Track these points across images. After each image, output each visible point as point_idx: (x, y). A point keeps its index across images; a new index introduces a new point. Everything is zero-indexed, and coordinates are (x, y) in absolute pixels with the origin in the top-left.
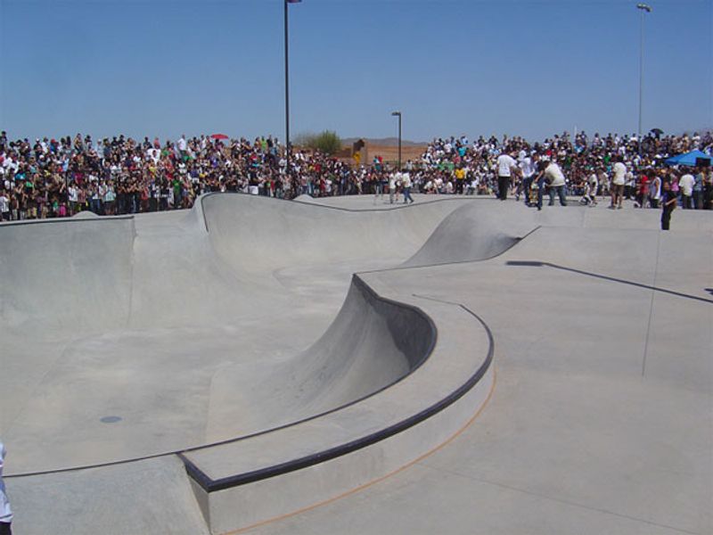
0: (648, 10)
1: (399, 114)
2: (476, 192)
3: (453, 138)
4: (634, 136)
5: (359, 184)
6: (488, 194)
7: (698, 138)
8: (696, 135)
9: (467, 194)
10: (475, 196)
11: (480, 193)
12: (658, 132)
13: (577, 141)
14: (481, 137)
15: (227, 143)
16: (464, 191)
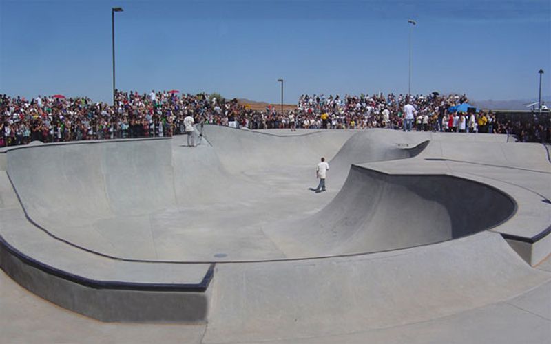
0: (414, 23)
1: (282, 81)
4: (421, 95)
5: (264, 123)
6: (343, 128)
7: (458, 97)
8: (456, 95)
9: (329, 129)
10: (335, 129)
11: (338, 128)
12: (436, 94)
13: (389, 98)
14: (331, 96)
15: (179, 95)
16: (329, 127)
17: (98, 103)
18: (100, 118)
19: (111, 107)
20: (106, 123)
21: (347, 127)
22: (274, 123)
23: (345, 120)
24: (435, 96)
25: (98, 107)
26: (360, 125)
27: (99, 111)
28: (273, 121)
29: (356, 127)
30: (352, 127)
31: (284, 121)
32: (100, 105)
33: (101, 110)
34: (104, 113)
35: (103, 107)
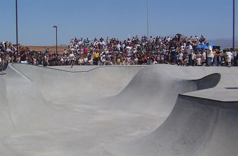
2: (105, 64)
3: (82, 39)
5: (47, 61)
6: (111, 65)
9: (100, 65)
10: (104, 66)
12: (179, 35)
14: (95, 38)
16: (99, 64)
17: (4, 42)
18: (5, 54)
19: (14, 45)
20: (10, 59)
21: (114, 63)
22: (55, 61)
23: (112, 58)
24: (179, 37)
25: (4, 45)
26: (124, 61)
27: (4, 49)
28: (54, 60)
29: (121, 63)
30: (118, 64)
31: (62, 60)
32: (5, 44)
33: (6, 48)
34: (8, 50)
35: (8, 45)
